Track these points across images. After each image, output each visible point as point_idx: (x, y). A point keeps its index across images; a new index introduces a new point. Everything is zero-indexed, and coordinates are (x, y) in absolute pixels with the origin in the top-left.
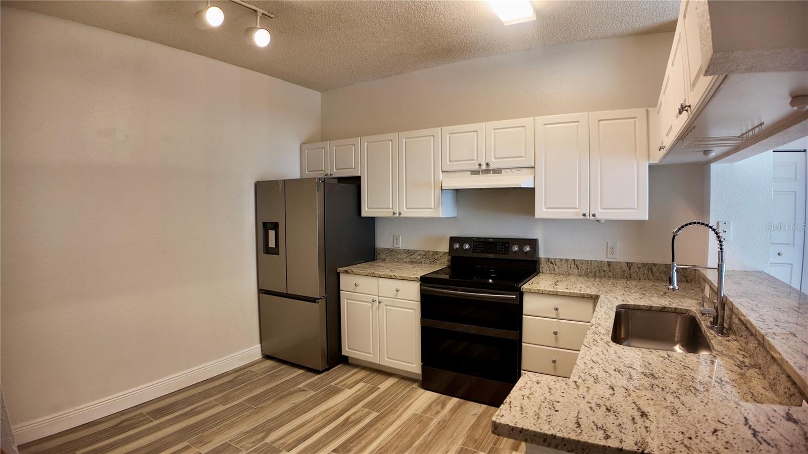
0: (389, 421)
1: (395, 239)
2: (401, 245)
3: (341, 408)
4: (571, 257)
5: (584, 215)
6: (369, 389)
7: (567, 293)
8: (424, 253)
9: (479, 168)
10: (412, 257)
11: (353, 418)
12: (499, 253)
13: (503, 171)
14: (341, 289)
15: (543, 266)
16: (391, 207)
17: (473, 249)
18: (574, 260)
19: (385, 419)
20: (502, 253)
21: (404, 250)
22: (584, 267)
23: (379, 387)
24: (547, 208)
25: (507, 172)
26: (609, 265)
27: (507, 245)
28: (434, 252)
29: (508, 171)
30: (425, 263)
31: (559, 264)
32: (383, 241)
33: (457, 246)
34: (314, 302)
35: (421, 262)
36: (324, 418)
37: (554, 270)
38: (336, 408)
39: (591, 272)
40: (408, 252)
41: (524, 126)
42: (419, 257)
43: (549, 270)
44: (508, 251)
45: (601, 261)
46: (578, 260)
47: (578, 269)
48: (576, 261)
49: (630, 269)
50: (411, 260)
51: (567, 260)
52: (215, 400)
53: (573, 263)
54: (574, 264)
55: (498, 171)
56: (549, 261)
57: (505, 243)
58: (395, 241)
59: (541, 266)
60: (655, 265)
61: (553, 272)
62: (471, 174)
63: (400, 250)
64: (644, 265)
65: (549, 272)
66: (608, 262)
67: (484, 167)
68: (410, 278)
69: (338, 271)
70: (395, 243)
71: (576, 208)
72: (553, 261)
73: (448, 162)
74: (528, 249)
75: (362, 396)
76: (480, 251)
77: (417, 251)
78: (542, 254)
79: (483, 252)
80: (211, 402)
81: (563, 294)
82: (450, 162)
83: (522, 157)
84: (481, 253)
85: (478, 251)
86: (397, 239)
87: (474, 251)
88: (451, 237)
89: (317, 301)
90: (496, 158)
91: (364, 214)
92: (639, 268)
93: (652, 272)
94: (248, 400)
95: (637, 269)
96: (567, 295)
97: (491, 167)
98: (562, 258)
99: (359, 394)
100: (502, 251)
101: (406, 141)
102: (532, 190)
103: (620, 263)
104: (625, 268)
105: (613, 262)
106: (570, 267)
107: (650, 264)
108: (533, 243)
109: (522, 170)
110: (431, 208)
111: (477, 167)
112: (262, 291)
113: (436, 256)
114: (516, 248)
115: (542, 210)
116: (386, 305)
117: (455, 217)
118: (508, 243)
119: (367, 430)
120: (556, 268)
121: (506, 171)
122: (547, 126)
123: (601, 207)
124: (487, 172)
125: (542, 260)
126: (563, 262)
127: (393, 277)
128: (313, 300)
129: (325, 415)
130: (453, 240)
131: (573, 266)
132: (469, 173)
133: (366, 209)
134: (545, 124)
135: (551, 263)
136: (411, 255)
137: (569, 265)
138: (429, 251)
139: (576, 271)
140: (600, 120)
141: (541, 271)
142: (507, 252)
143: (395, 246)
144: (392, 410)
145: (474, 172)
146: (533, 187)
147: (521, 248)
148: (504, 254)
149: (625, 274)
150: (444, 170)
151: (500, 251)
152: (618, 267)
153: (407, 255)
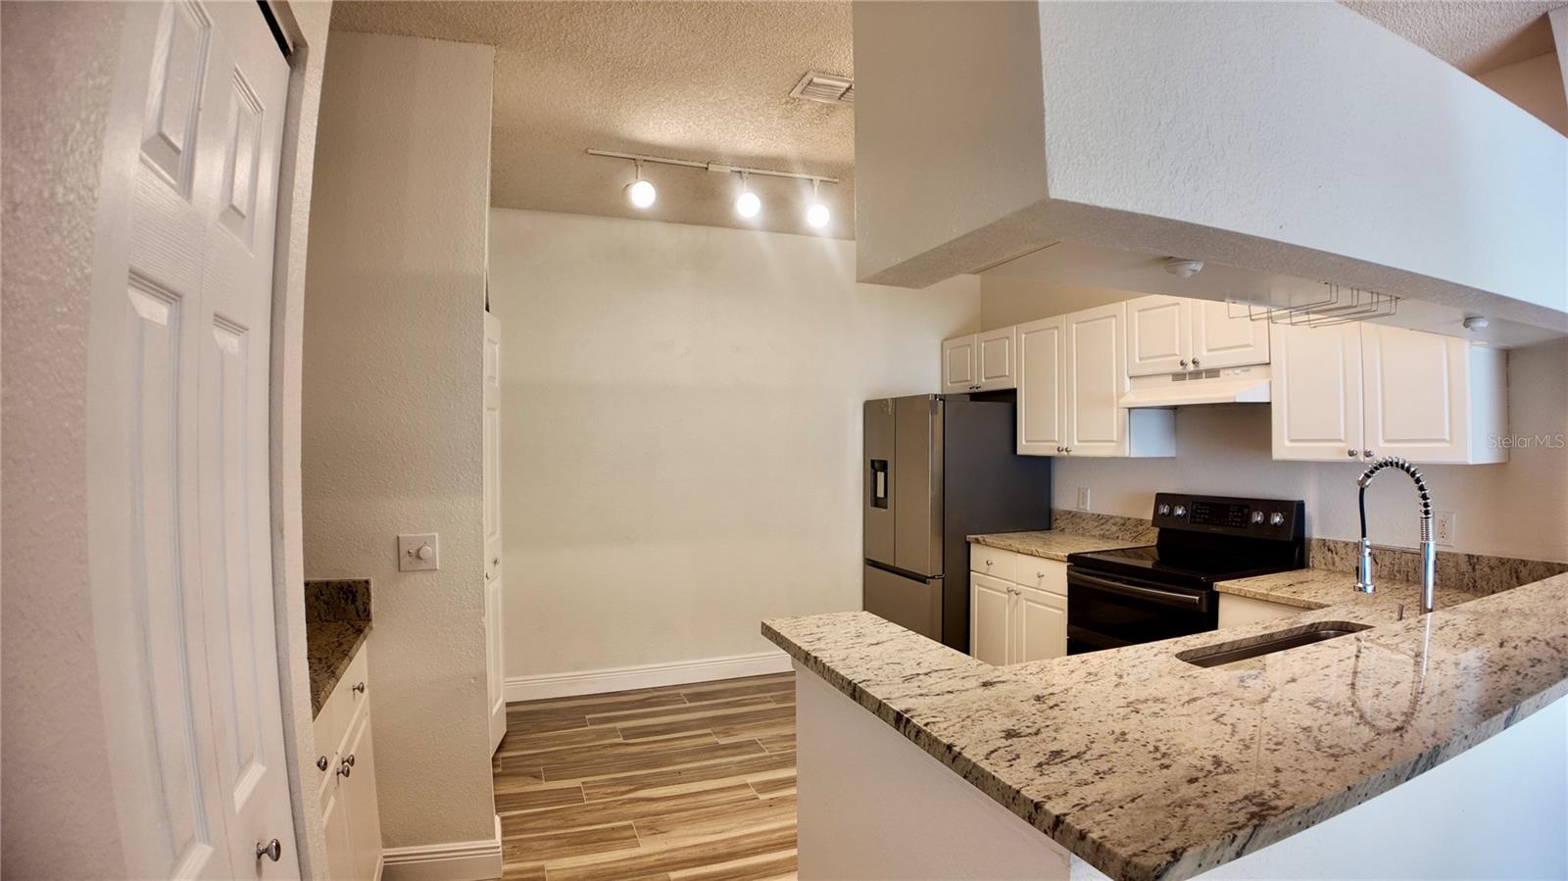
2: (1090, 507)
5: (1351, 454)
8: (1122, 521)
9: (1184, 368)
10: (1103, 527)
12: (1231, 526)
13: (1222, 373)
14: (972, 568)
15: (1316, 555)
16: (1057, 439)
17: (1191, 517)
20: (1236, 526)
21: (1093, 515)
22: (1387, 560)
24: (1292, 441)
25: (1229, 374)
27: (1246, 511)
28: (1137, 520)
29: (1230, 372)
30: (1123, 539)
31: (1341, 551)
32: (1064, 499)
33: (1165, 510)
34: (924, 582)
35: (1118, 537)
37: (1334, 564)
39: (1399, 572)
40: (1098, 518)
42: (1114, 528)
43: (1325, 564)
44: (1247, 522)
46: (1376, 547)
47: (1377, 563)
49: (1474, 569)
50: (1102, 532)
55: (1213, 373)
56: (1324, 544)
57: (1243, 506)
58: (1081, 496)
59: (1311, 555)
60: (1524, 563)
61: (1331, 568)
62: (1173, 380)
63: (1086, 514)
64: (1502, 562)
65: (1323, 567)
67: (1191, 367)
68: (1057, 556)
69: (972, 540)
70: (1081, 501)
71: (1340, 441)
72: (1332, 547)
73: (1137, 361)
74: (1277, 519)
76: (1202, 520)
77: (1112, 517)
78: (1314, 531)
79: (1206, 522)
82: (1140, 359)
83: (1248, 346)
84: (1203, 523)
85: (1198, 520)
86: (1085, 496)
87: (1193, 519)
88: (1158, 494)
89: (927, 580)
90: (1209, 350)
92: (1492, 569)
93: (1518, 578)
95: (1487, 569)
97: (1202, 367)
98: (1347, 541)
100: (1236, 522)
101: (1077, 329)
102: (1266, 407)
103: (1455, 555)
104: (1464, 567)
105: (1444, 554)
107: (1515, 560)
108: (1295, 511)
109: (1253, 369)
110: (1114, 441)
111: (1179, 369)
112: (870, 563)
113: (1140, 528)
114: (1258, 518)
115: (1283, 446)
116: (1027, 600)
117: (1173, 458)
118: (1247, 507)
120: (1337, 558)
121: (1227, 372)
123: (1383, 438)
124: (1196, 375)
125: (1313, 542)
126: (1350, 548)
127: (1035, 552)
128: (921, 579)
130: (1161, 498)
132: (1171, 378)
133: (1024, 442)
135: (1329, 550)
136: (1102, 524)
138: (1129, 519)
141: (1311, 564)
142: (1244, 524)
143: (1082, 507)
145: (1178, 377)
146: (1268, 401)
147: (1267, 518)
148: (1241, 527)
149: (1466, 580)
150: (1132, 373)
151: (1233, 521)
152: (1451, 564)
153: (1096, 524)
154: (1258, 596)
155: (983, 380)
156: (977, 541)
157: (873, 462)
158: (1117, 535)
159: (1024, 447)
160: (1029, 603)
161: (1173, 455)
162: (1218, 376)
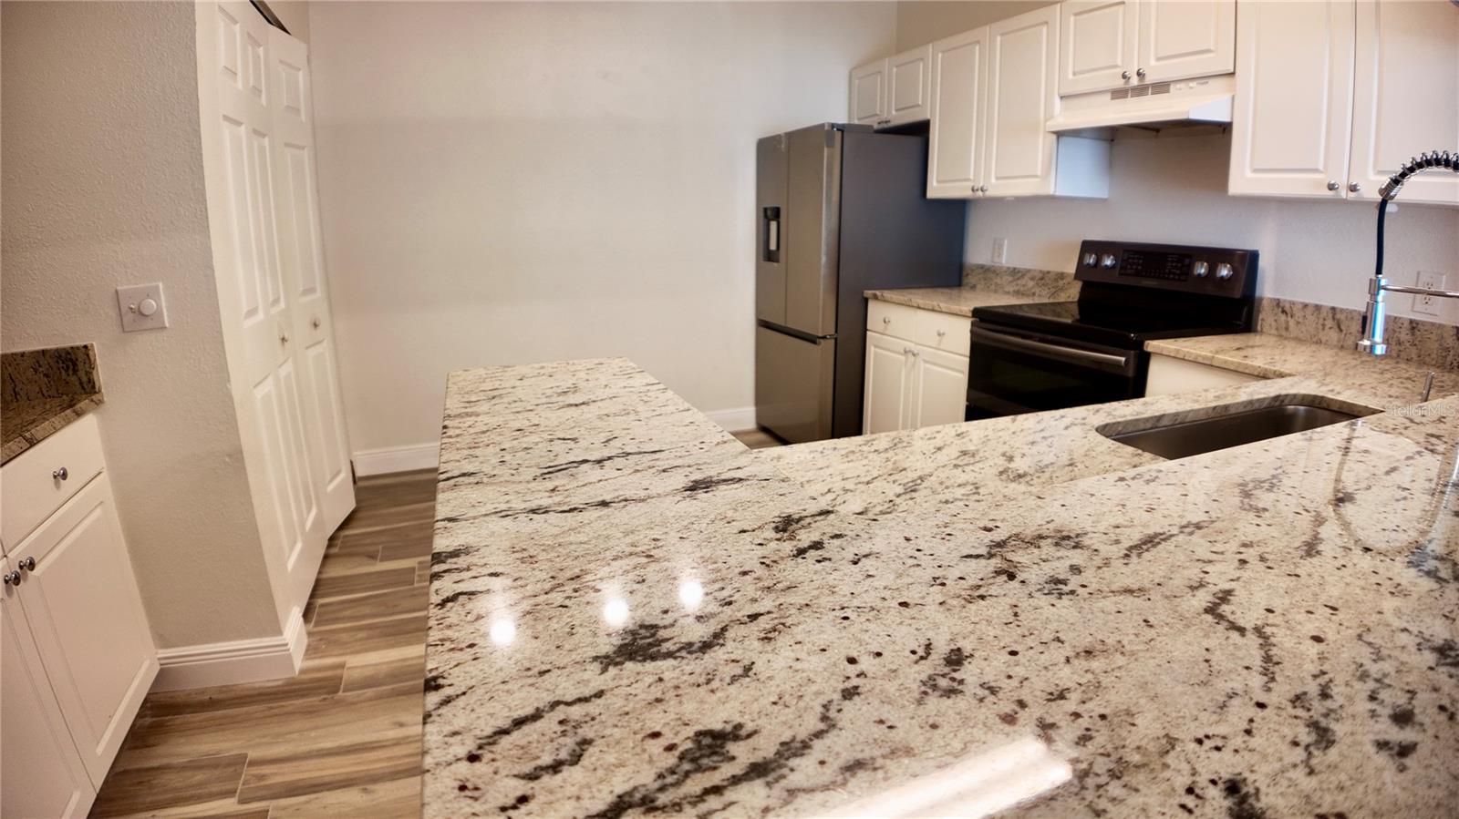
1: (997, 246)
2: (1006, 260)
4: (1327, 302)
5: (1331, 187)
8: (1040, 276)
9: (1127, 83)
10: (1019, 282)
12: (1168, 279)
13: (1172, 87)
14: (868, 327)
15: (1266, 318)
16: (972, 177)
17: (1121, 268)
18: (1333, 309)
20: (1174, 279)
21: (1009, 269)
24: (1256, 171)
25: (1180, 89)
26: (1413, 328)
27: (1187, 261)
28: (1057, 274)
29: (1182, 85)
31: (1299, 314)
32: (977, 252)
33: (1091, 260)
34: (814, 342)
35: (1034, 294)
37: (1287, 329)
40: (1014, 272)
42: (1031, 283)
43: (1277, 329)
44: (1187, 274)
45: (1396, 318)
46: (1342, 310)
47: (1341, 331)
48: (1338, 311)
50: (1016, 288)
51: (1318, 308)
53: (1330, 315)
54: (1334, 318)
55: (1162, 87)
56: (1278, 305)
57: (1184, 256)
59: (1261, 317)
61: (1284, 333)
62: (1112, 99)
63: (1001, 268)
65: (1274, 332)
66: (1411, 322)
67: (1135, 81)
69: (865, 295)
70: (996, 255)
71: (1316, 171)
72: (1287, 308)
73: (1071, 76)
74: (1224, 272)
76: (1133, 272)
77: (1029, 271)
78: (1267, 289)
79: (1138, 274)
82: (1074, 74)
83: (1208, 51)
84: (1135, 276)
85: (1129, 271)
86: (1001, 247)
87: (1123, 271)
88: (1084, 243)
89: (818, 340)
90: (1159, 59)
91: (931, 194)
97: (1148, 80)
98: (1307, 301)
100: (1174, 274)
102: (1224, 129)
103: (1440, 326)
104: (1451, 340)
105: (1424, 323)
106: (1324, 325)
108: (1247, 262)
109: (1213, 82)
110: (1036, 176)
111: (1120, 83)
113: (1061, 283)
114: (1202, 270)
115: (1244, 177)
117: (1105, 199)
118: (1190, 256)
120: (1292, 323)
121: (1178, 86)
123: (1375, 167)
124: (1141, 90)
125: (1265, 302)
126: (1309, 311)
127: (937, 308)
128: (812, 339)
130: (1088, 247)
131: (1329, 323)
132: (1108, 96)
135: (1284, 312)
136: (1018, 279)
137: (1321, 321)
138: (1048, 272)
139: (1333, 335)
141: (1259, 328)
142: (1183, 277)
143: (996, 260)
145: (1119, 94)
146: (1224, 118)
147: (1212, 269)
148: (1179, 280)
149: (1450, 358)
150: (1065, 91)
151: (1169, 273)
152: (1433, 337)
153: (1011, 279)
154: (1200, 360)
155: (894, 112)
156: (875, 297)
157: (765, 210)
158: (1033, 291)
159: (936, 189)
160: (928, 365)
161: (1106, 197)
162: (1168, 91)
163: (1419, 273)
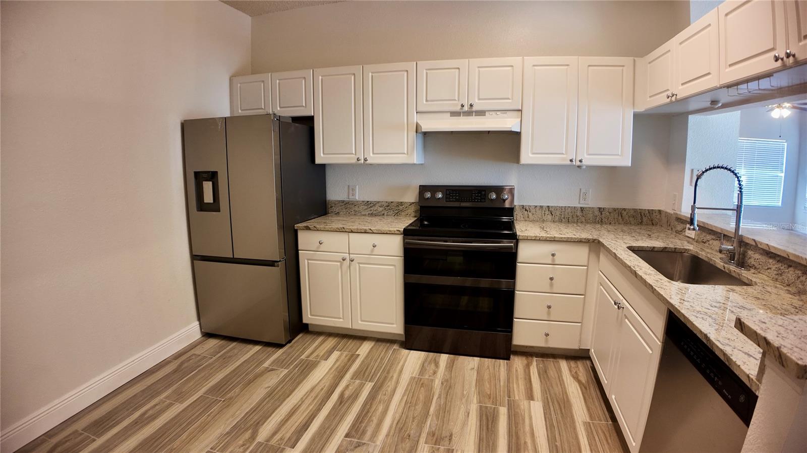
0: (389, 389)
1: (350, 189)
2: (358, 196)
3: (327, 385)
4: (545, 204)
5: (571, 161)
6: (347, 357)
7: (565, 238)
8: (387, 204)
9: (462, 109)
10: (371, 209)
11: (347, 394)
12: (475, 201)
13: (487, 113)
14: (299, 248)
15: (518, 214)
16: (354, 152)
17: (446, 198)
18: (548, 206)
19: (384, 389)
20: (478, 201)
21: (363, 202)
22: (558, 213)
23: (357, 353)
24: (533, 154)
25: (491, 115)
26: (582, 210)
27: (483, 193)
28: (398, 203)
29: (493, 113)
30: (387, 215)
31: (533, 211)
32: (335, 192)
33: (428, 195)
35: (383, 214)
36: (314, 400)
37: (528, 217)
38: (321, 384)
39: (564, 218)
40: (368, 204)
41: (512, 66)
42: (381, 209)
43: (524, 218)
44: (485, 199)
45: (575, 207)
46: (552, 207)
47: (552, 215)
48: (550, 208)
49: (601, 214)
50: (370, 212)
51: (541, 207)
52: (166, 398)
53: (547, 209)
54: (549, 211)
55: (481, 113)
56: (523, 208)
57: (481, 191)
58: (351, 192)
59: (515, 214)
60: (625, 209)
61: (527, 219)
62: (451, 116)
63: (357, 201)
64: (615, 210)
65: (523, 219)
66: (581, 208)
67: (466, 108)
68: (390, 231)
69: (295, 228)
70: (351, 195)
71: (563, 154)
72: (528, 209)
73: (425, 102)
74: (505, 196)
75: (344, 367)
76: (454, 200)
77: (379, 202)
79: (457, 201)
80: (162, 401)
81: (561, 240)
82: (427, 101)
83: (508, 99)
84: (455, 202)
85: (451, 200)
86: (353, 190)
87: (447, 200)
88: (420, 186)
89: (276, 264)
90: (479, 99)
91: (317, 161)
92: (610, 213)
93: (621, 216)
94: (211, 391)
95: (608, 214)
96: (565, 240)
97: (474, 108)
98: (536, 205)
99: (340, 365)
100: (478, 199)
101: (372, 76)
102: (518, 135)
103: (593, 208)
104: (597, 213)
105: (586, 208)
106: (545, 214)
107: (620, 209)
108: (511, 191)
109: (508, 112)
110: (404, 153)
111: (458, 108)
112: (196, 258)
113: (401, 207)
114: (493, 196)
115: (527, 155)
116: (359, 263)
118: (485, 191)
119: (371, 404)
120: (530, 214)
121: (490, 113)
122: (536, 68)
123: (586, 153)
124: (469, 113)
125: (516, 207)
126: (537, 209)
127: (368, 231)
128: (271, 264)
129: (313, 394)
130: (423, 189)
131: (547, 212)
132: (449, 114)
133: (322, 155)
134: (534, 66)
135: (526, 210)
136: (371, 207)
137: (543, 212)
138: (392, 202)
139: (550, 217)
140: (589, 66)
142: (483, 200)
143: (351, 197)
144: (386, 378)
145: (454, 114)
146: (519, 131)
147: (499, 196)
148: (481, 202)
149: (597, 219)
150: (420, 110)
151: (475, 199)
152: (590, 212)
155: (279, 109)
156: (307, 228)
157: (196, 174)
158: (382, 213)
159: (322, 158)
160: (361, 265)
161: (423, 163)
162: (485, 115)
163: (580, 189)
